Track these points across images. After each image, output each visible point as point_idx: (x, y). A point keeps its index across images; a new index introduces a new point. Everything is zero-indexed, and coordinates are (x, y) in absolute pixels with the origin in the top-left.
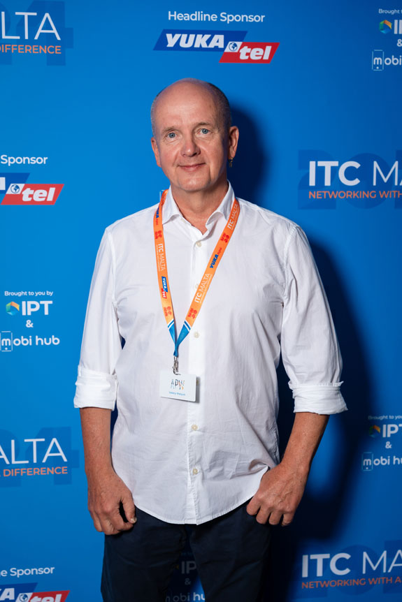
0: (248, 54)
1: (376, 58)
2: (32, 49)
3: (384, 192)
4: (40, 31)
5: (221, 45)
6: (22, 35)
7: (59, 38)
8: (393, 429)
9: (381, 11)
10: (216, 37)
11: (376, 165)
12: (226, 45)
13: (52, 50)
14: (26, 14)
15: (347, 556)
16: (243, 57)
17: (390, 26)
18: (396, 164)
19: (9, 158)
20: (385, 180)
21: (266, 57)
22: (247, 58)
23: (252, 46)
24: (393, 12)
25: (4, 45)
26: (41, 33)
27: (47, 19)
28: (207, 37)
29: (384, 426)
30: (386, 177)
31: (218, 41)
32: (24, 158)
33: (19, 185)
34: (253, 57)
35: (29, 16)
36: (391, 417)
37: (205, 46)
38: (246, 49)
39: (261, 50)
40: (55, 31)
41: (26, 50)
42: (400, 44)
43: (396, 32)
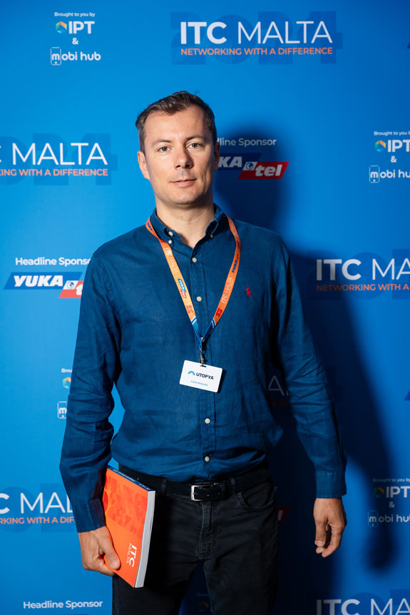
0: (262, 172)
1: (372, 173)
2: (85, 173)
3: (383, 285)
4: (91, 157)
5: (239, 165)
6: (77, 161)
7: (106, 163)
8: (395, 490)
9: (376, 133)
10: (235, 159)
11: (375, 262)
12: (243, 164)
13: (100, 172)
14: (80, 145)
15: (357, 602)
16: (258, 174)
17: (384, 145)
18: (393, 262)
19: (66, 260)
20: (383, 275)
21: (278, 174)
22: (261, 175)
23: (265, 165)
24: (386, 134)
25: (62, 169)
26: (92, 160)
27: (97, 149)
28: (228, 158)
29: (388, 488)
30: (384, 272)
31: (237, 161)
32: (78, 260)
33: (73, 282)
34: (267, 174)
35: (82, 147)
36: (394, 480)
37: (226, 166)
38: (260, 168)
39: (273, 169)
40: (102, 157)
41: (80, 173)
42: (393, 160)
43: (389, 150)
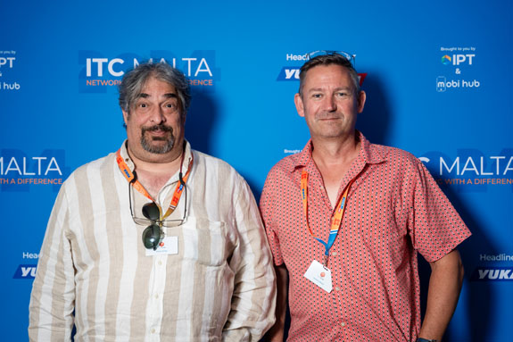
1: (439, 83)
4: (199, 70)
7: (211, 75)
9: (442, 49)
11: (441, 159)
13: (206, 82)
14: (189, 60)
17: (450, 59)
18: (458, 159)
20: (450, 171)
24: (452, 49)
26: (199, 72)
27: (203, 62)
30: (450, 168)
35: (191, 61)
40: (208, 70)
42: (458, 71)
43: (454, 64)
